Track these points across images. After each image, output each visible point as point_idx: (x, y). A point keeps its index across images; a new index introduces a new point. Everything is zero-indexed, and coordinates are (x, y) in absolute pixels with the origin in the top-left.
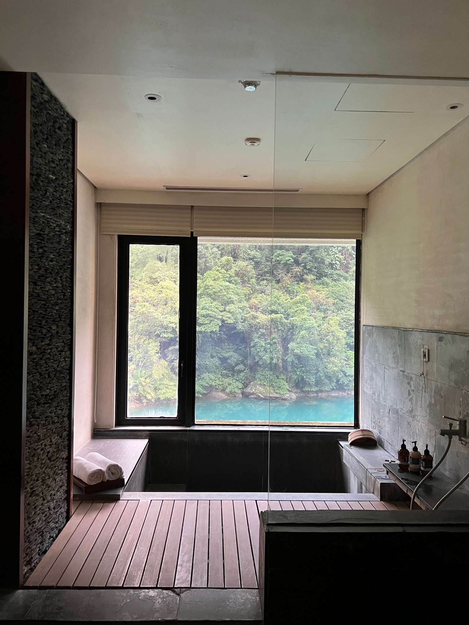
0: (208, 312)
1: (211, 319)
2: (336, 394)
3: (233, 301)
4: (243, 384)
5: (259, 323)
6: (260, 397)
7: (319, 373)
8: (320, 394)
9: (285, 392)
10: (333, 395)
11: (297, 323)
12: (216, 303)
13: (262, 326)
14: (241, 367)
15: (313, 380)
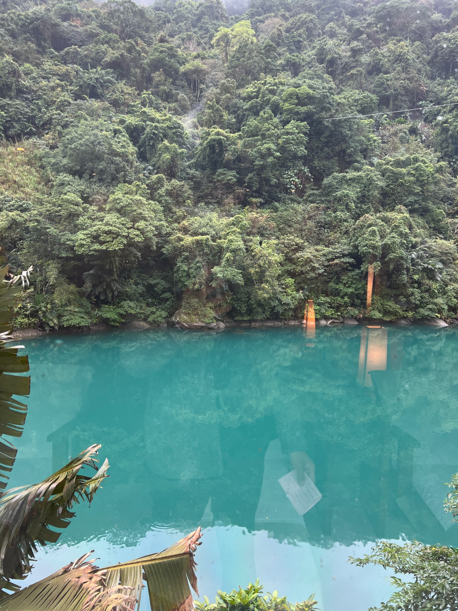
0: (111, 228)
1: (114, 236)
2: (271, 324)
3: (146, 217)
4: (169, 313)
5: (183, 245)
6: (184, 326)
7: (250, 301)
8: (253, 324)
9: (211, 321)
10: (268, 324)
11: (225, 246)
12: (123, 219)
13: (186, 249)
14: (167, 295)
15: (244, 309)
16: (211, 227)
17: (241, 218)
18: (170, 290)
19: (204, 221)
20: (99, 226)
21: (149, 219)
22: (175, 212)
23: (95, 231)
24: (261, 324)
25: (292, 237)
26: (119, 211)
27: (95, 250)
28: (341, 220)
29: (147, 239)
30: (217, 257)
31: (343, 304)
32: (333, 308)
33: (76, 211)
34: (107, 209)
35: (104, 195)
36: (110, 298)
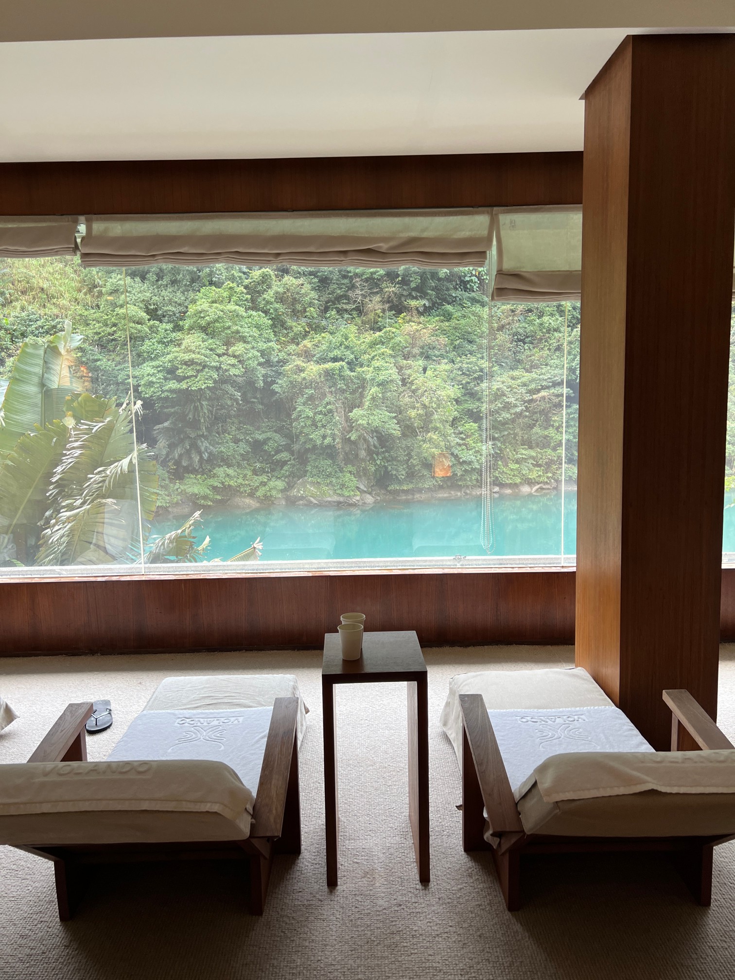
0: (193, 356)
1: (198, 368)
2: (445, 495)
3: (245, 337)
4: (288, 483)
5: (304, 379)
6: (311, 502)
7: (412, 460)
8: (417, 496)
9: (352, 493)
10: (440, 495)
11: (368, 377)
12: (210, 341)
13: (310, 384)
14: (284, 455)
15: (402, 474)
16: (347, 347)
17: (393, 333)
18: (288, 448)
19: (337, 339)
20: (175, 354)
21: (250, 339)
22: (291, 328)
23: (170, 361)
24: (429, 495)
25: (473, 359)
26: (204, 329)
27: (171, 391)
28: (550, 330)
29: (248, 371)
30: (357, 395)
31: (555, 459)
32: (540, 466)
33: (140, 331)
34: (186, 327)
35: (180, 305)
36: (196, 465)
